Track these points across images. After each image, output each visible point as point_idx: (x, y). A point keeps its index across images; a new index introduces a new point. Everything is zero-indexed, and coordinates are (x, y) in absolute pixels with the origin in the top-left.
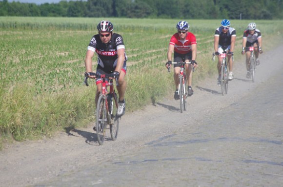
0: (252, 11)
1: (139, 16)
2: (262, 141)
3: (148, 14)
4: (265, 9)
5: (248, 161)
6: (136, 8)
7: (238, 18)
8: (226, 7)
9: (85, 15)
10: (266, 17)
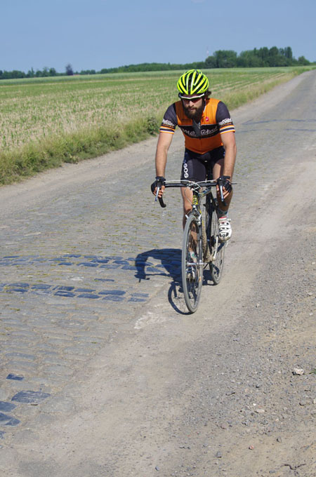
0: (279, 63)
1: (229, 67)
2: (293, 120)
3: (233, 66)
4: (285, 62)
5: (288, 130)
6: (228, 63)
7: (273, 66)
8: (268, 62)
9: (205, 68)
10: (286, 66)
